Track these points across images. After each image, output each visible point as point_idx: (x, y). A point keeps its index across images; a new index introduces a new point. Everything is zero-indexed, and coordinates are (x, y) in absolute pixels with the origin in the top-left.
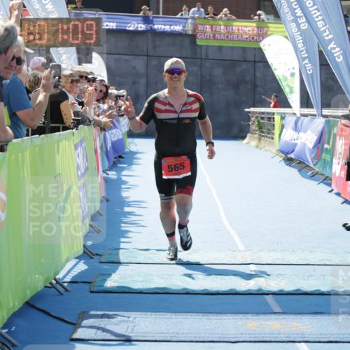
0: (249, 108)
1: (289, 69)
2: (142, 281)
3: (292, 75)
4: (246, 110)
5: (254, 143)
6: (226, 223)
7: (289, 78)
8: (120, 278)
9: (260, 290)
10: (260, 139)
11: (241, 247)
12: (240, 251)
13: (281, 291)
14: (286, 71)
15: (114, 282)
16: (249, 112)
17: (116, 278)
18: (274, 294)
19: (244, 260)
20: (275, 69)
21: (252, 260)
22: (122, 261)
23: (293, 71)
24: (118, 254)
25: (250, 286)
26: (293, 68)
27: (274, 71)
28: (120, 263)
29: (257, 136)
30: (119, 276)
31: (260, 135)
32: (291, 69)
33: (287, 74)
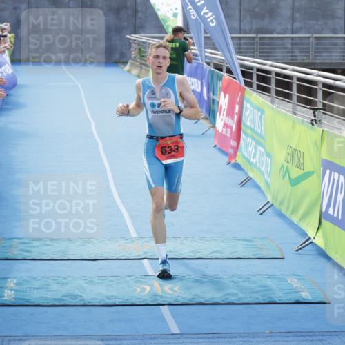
0: (130, 34)
1: (171, 10)
3: (175, 15)
4: (128, 36)
5: (135, 72)
6: (116, 195)
7: (172, 18)
8: (16, 284)
11: (134, 235)
12: (132, 240)
13: (176, 301)
14: (168, 11)
15: (11, 290)
17: (12, 284)
19: (137, 254)
20: (159, 10)
21: (145, 253)
23: (176, 12)
24: (11, 246)
26: (176, 9)
27: (157, 12)
29: (138, 64)
30: (15, 281)
31: (141, 64)
32: (174, 9)
33: (170, 15)
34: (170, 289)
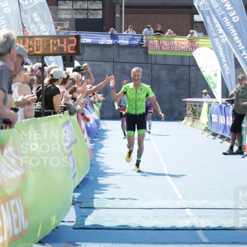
0: (185, 98)
1: (213, 71)
2: (109, 221)
3: (216, 75)
4: (184, 100)
5: (189, 123)
7: (213, 77)
8: (94, 219)
9: (193, 227)
10: (193, 120)
11: (180, 197)
12: (179, 199)
13: (208, 227)
14: (211, 72)
15: (90, 222)
16: (186, 101)
17: (91, 219)
18: (203, 229)
19: (182, 206)
21: (188, 205)
22: (95, 207)
23: (216, 72)
24: (92, 202)
25: (187, 224)
26: (216, 70)
27: (202, 72)
28: (94, 208)
29: (191, 118)
30: (93, 217)
31: (194, 118)
32: (215, 71)
33: (212, 74)
34: (204, 222)
